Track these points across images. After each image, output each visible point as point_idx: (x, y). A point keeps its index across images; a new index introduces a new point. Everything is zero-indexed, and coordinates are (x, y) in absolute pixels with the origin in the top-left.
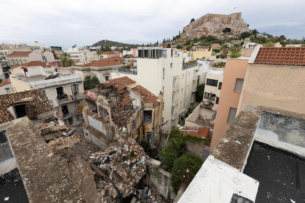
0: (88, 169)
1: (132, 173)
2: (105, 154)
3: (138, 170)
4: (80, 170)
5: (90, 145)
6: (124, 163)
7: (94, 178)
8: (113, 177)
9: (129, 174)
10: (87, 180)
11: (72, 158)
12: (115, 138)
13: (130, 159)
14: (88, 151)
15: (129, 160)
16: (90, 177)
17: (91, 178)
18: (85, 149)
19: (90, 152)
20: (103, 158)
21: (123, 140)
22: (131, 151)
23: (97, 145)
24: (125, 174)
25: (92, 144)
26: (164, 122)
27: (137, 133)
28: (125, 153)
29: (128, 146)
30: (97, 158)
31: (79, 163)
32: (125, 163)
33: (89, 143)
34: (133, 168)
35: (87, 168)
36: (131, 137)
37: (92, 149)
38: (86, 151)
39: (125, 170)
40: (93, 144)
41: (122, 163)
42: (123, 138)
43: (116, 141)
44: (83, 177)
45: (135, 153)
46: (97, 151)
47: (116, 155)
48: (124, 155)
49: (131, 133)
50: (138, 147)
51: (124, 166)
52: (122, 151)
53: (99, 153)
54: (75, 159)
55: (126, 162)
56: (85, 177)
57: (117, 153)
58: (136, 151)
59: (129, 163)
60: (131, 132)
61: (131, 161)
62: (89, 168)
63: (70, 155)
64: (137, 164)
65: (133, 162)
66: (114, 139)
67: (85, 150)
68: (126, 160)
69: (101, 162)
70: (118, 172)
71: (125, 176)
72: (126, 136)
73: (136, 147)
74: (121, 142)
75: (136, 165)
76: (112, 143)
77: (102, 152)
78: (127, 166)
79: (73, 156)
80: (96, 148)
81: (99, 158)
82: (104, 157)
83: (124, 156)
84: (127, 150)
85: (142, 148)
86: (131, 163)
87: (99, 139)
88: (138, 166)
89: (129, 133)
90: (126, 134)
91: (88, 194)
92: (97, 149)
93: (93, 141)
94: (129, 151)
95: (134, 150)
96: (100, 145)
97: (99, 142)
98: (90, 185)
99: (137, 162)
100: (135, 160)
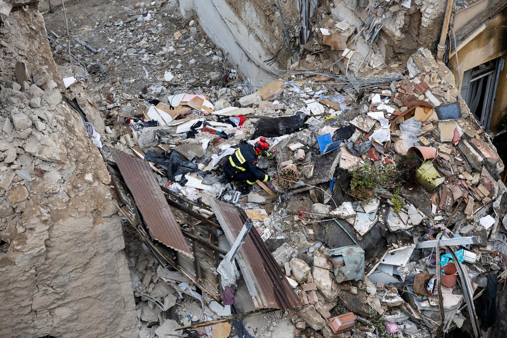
0: (89, 177)
1: (372, 290)
2: (236, 121)
3: (417, 286)
4: (42, 173)
5: (177, 35)
6: (337, 212)
7: (121, 244)
8: (241, 276)
9: (349, 291)
10: (78, 239)
11: (16, 86)
12: (325, 32)
13: (383, 201)
14: (163, 68)
15: (373, 206)
16: (99, 227)
17: (105, 236)
18: (148, 50)
19: (168, 76)
20: (214, 136)
21: (377, 61)
22: (403, 147)
23: (219, 45)
24: (323, 280)
25: (193, 30)
27: (489, 33)
28: (355, 151)
29: (391, 110)
30: (180, 129)
31: (41, 125)
32: (339, 218)
33: (179, 24)
34: (388, 259)
35: (84, 172)
36: (434, 51)
37: (185, 62)
38: (148, 65)
39: (330, 259)
40: (201, 35)
41: (321, 209)
42: (377, 41)
43: (328, 51)
44: (56, 217)
45: (427, 172)
46: (214, 83)
47: (293, 147)
48: (347, 161)
49: (439, 21)
50: (466, 137)
51: (331, 231)
52: (345, 132)
53: (207, 104)
54: (31, 96)
55: (347, 209)
56: (70, 221)
57: (304, 134)
58: (437, 163)
59: (363, 225)
60: (442, 16)
61: (385, 218)
62: (96, 177)
63: (13, 65)
64: (426, 245)
65: (394, 223)
66: (319, 36)
67: (146, 58)
68: (352, 200)
69: (198, 159)
70: (279, 255)
71: (319, 291)
72: (398, 34)
73: (449, 130)
74: (356, 68)
75: (410, 249)
76: (303, 56)
77: (220, 103)
78: (350, 236)
79: (25, 79)
80: (206, 67)
81: (192, 133)
82: (224, 136)
83: (344, 165)
84: (382, 134)
85: (490, 153)
86: (376, 227)
87: (237, 11)
88: (427, 260)
89: (426, 21)
90: (401, 20)
91: (86, 314)
92: (215, 75)
93: (199, 12)
94: (389, 147)
95: (428, 152)
96: (236, 56)
97: (233, 28)
98: (92, 270)
99: (423, 230)
100: (416, 216)
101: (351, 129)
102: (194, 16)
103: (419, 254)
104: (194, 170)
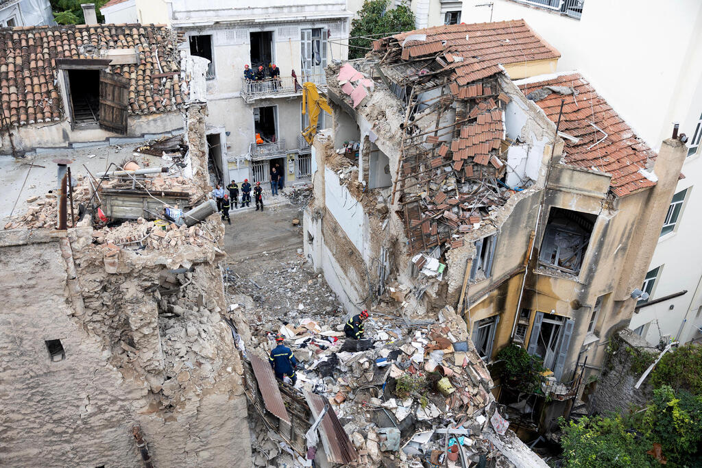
0: (229, 369)
1: (404, 458)
2: (332, 340)
3: (433, 458)
4: (200, 364)
5: (310, 282)
6: (385, 404)
7: (245, 413)
8: (320, 441)
9: (388, 457)
10: (218, 408)
11: (196, 309)
12: (392, 290)
13: (415, 400)
14: (299, 301)
15: (409, 402)
16: (232, 402)
17: (236, 408)
18: (292, 290)
19: (301, 307)
20: (317, 348)
21: (421, 311)
22: (431, 367)
23: (334, 290)
24: (373, 448)
25: (320, 280)
26: (657, 293)
27: (491, 300)
28: (401, 367)
29: (426, 342)
30: (297, 342)
31: (203, 335)
32: (386, 408)
33: (312, 275)
34: (416, 438)
35: (227, 366)
36: (456, 308)
37: (312, 299)
38: (290, 299)
39: (378, 435)
40: (324, 283)
41: (376, 402)
42: (422, 299)
43: (394, 302)
44: (206, 392)
45: (444, 383)
46: (328, 313)
47: (361, 361)
48: (395, 373)
49: (459, 290)
50: (470, 363)
51: (381, 416)
52: (395, 354)
53: (317, 327)
54: (202, 316)
55: (392, 403)
56: (214, 396)
57: (371, 353)
58: (452, 379)
59: (401, 414)
60: (461, 288)
61: (415, 412)
62: (234, 370)
63: (197, 295)
64: (440, 431)
65: (421, 415)
66: (389, 291)
67: (289, 294)
68: (396, 397)
69: (305, 362)
70: (347, 428)
71: (369, 456)
72: (434, 295)
73: (460, 359)
74: (409, 313)
75: (430, 433)
76: (379, 303)
77: (325, 327)
78: (393, 421)
79: (202, 305)
80: (326, 303)
81: (304, 346)
82: (323, 348)
83: (392, 375)
84: (418, 357)
85: (485, 375)
86: (410, 417)
87: (345, 272)
88: (440, 441)
89: (451, 290)
90: (436, 288)
91: (218, 457)
92: (329, 309)
93: (324, 269)
94: (421, 367)
95: (447, 371)
96: (343, 298)
97: (343, 282)
98: (225, 429)
99: (439, 421)
100: (435, 412)
101: (400, 352)
102: (321, 272)
103: (437, 437)
104: (302, 369)
